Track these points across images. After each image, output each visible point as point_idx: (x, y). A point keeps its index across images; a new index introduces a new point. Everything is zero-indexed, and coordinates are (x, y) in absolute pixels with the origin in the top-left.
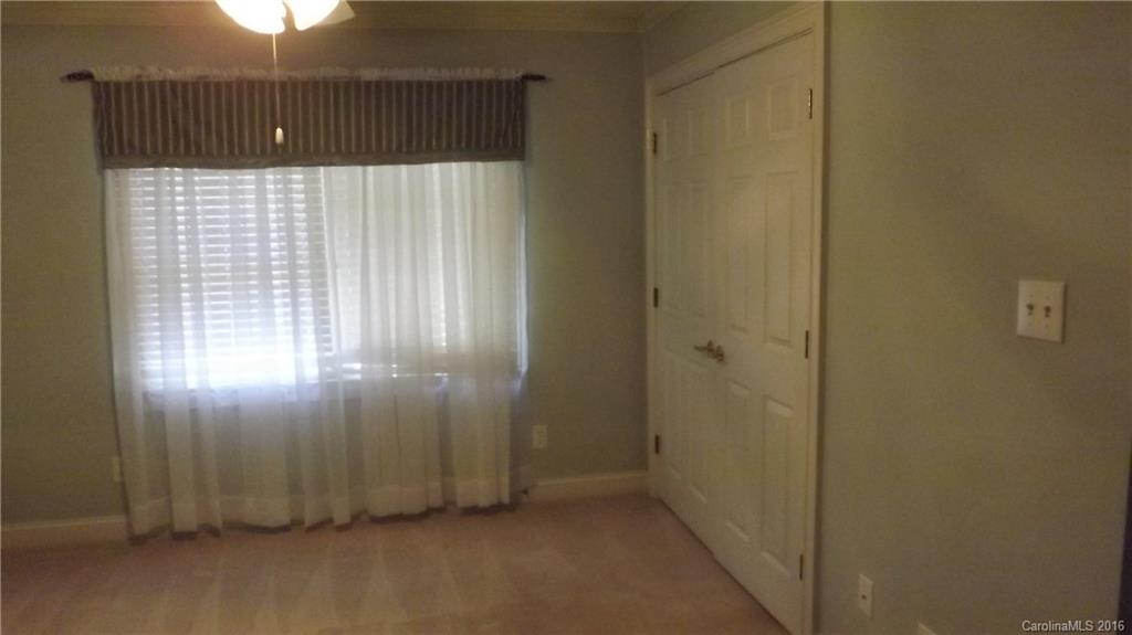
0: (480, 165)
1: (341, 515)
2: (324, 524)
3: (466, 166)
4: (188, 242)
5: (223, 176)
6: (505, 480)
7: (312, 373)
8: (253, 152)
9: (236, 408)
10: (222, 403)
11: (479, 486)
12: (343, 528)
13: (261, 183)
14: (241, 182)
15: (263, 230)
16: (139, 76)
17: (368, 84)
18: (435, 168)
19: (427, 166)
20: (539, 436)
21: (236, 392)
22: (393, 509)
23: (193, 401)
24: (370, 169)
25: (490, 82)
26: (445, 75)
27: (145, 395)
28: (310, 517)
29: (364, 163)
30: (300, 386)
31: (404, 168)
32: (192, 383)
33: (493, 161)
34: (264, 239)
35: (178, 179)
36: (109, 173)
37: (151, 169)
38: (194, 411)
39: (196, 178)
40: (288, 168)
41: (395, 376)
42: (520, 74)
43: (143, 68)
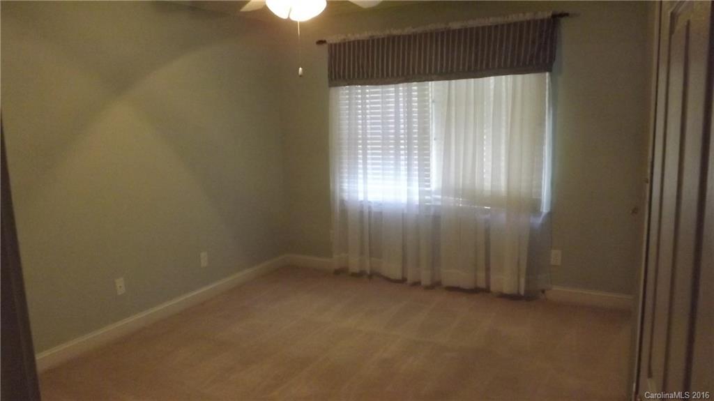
0: (519, 77)
1: (426, 281)
2: (416, 284)
3: (510, 77)
4: (362, 124)
5: (379, 89)
6: (523, 280)
7: (416, 199)
8: (392, 75)
9: (381, 213)
10: (374, 209)
11: (505, 281)
12: (428, 288)
13: (397, 92)
14: (388, 92)
15: (397, 118)
16: (344, 39)
17: (454, 31)
18: (492, 80)
19: (485, 79)
20: (556, 256)
21: (381, 204)
22: (455, 284)
23: (362, 206)
24: (453, 81)
25: (529, 22)
26: (500, 20)
27: (342, 201)
28: (411, 278)
29: (449, 78)
30: (409, 204)
31: (472, 81)
32: (361, 197)
33: (528, 73)
34: (397, 123)
35: (359, 91)
36: (333, 90)
37: (347, 87)
38: (362, 212)
39: (367, 91)
40: (409, 84)
41: (461, 205)
42: (550, 14)
43: (346, 36)
